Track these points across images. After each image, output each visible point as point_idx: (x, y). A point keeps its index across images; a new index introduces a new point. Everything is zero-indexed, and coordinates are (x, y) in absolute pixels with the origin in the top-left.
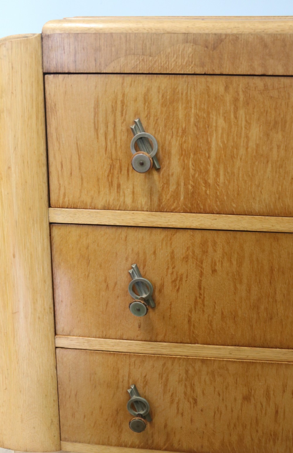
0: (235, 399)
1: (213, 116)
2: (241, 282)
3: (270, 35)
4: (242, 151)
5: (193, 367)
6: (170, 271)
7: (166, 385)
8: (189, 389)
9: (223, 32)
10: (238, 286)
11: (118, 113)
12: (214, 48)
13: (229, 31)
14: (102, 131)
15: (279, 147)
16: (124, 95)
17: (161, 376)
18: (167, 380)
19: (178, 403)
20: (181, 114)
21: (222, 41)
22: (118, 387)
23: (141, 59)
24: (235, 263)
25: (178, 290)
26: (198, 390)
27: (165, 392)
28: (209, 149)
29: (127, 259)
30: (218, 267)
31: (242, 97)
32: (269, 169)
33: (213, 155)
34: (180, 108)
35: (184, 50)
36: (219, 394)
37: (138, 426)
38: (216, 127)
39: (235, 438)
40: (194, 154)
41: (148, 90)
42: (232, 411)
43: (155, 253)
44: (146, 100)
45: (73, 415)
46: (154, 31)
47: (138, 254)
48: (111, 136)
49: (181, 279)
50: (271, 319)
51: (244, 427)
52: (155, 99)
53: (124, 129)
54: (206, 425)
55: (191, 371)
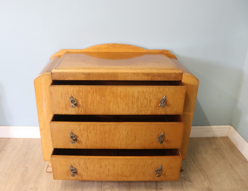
0: (98, 167)
1: (88, 95)
2: (97, 135)
4: (95, 102)
5: (86, 160)
6: (80, 133)
7: (80, 165)
8: (86, 165)
10: (97, 136)
11: (67, 94)
12: (88, 75)
13: (91, 72)
14: (63, 98)
15: (104, 101)
16: (68, 91)
17: (78, 163)
18: (80, 163)
19: (83, 169)
20: (81, 94)
21: (90, 74)
22: (67, 166)
24: (95, 131)
25: (82, 137)
26: (88, 166)
27: (79, 166)
28: (88, 101)
29: (69, 130)
30: (91, 132)
31: (94, 91)
32: (102, 105)
33: (89, 103)
34: (81, 93)
35: (82, 76)
36: (93, 166)
37: (73, 175)
38: (89, 97)
39: (99, 177)
40: (85, 102)
41: (73, 90)
42: (97, 170)
43: (76, 129)
44: (73, 92)
45: (56, 173)
47: (72, 129)
48: (65, 99)
49: (83, 134)
50: (105, 142)
51: (101, 174)
52: (75, 92)
53: (68, 98)
54: (91, 174)
55: (86, 161)
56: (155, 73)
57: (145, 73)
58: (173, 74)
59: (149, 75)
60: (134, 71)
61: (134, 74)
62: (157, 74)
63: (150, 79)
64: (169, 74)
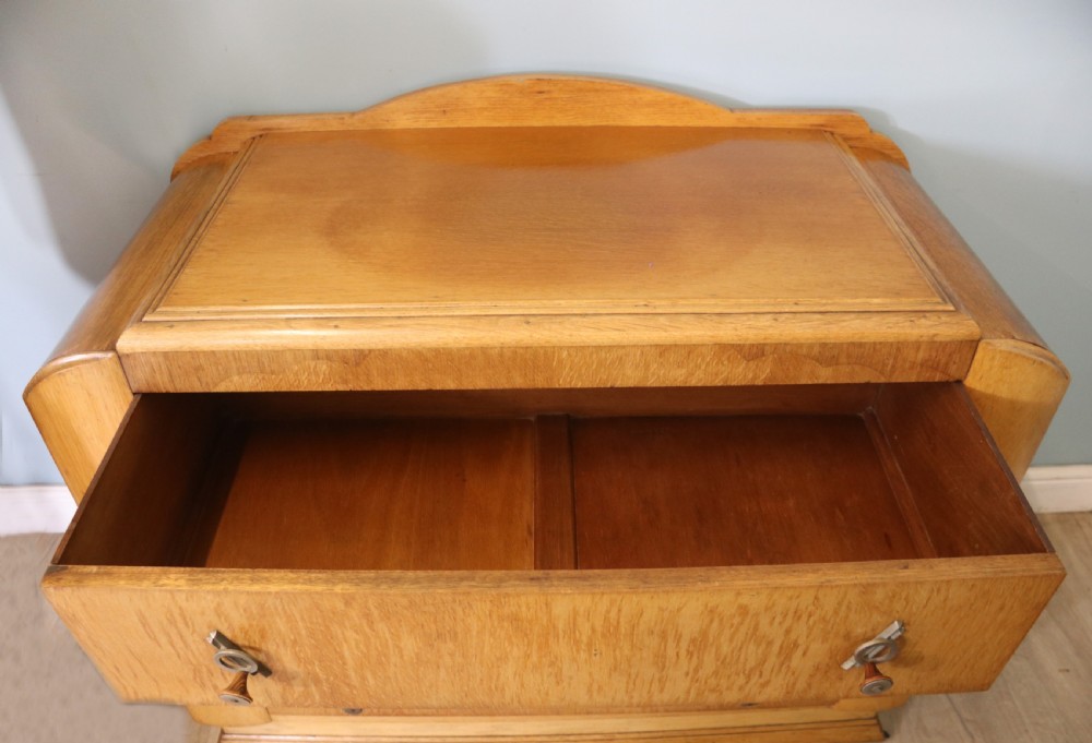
3: (430, 350)
9: (366, 347)
12: (357, 364)
13: (373, 346)
21: (365, 356)
23: (260, 377)
35: (316, 367)
46: (270, 348)
56: (800, 346)
57: (732, 346)
58: (917, 345)
59: (763, 355)
60: (664, 334)
61: (661, 355)
62: (811, 346)
63: (763, 377)
64: (892, 344)
